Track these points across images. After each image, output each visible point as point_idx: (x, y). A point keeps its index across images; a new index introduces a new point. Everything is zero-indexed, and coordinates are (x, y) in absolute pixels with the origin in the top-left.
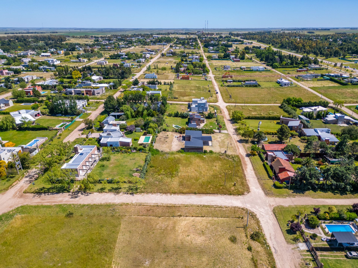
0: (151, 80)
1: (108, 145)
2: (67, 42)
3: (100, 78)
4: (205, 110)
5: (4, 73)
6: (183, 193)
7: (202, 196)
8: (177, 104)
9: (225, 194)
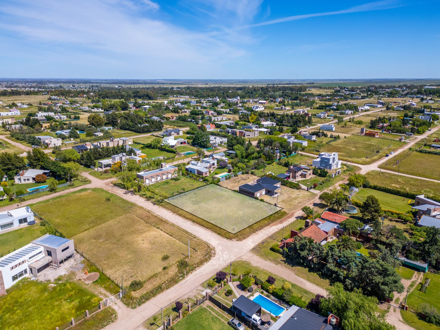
0: (317, 131)
1: (189, 170)
2: (306, 92)
3: (273, 124)
4: (328, 167)
5: (210, 113)
6: (186, 218)
7: (196, 225)
8: (308, 156)
9: (215, 232)
